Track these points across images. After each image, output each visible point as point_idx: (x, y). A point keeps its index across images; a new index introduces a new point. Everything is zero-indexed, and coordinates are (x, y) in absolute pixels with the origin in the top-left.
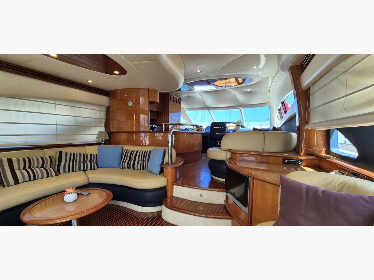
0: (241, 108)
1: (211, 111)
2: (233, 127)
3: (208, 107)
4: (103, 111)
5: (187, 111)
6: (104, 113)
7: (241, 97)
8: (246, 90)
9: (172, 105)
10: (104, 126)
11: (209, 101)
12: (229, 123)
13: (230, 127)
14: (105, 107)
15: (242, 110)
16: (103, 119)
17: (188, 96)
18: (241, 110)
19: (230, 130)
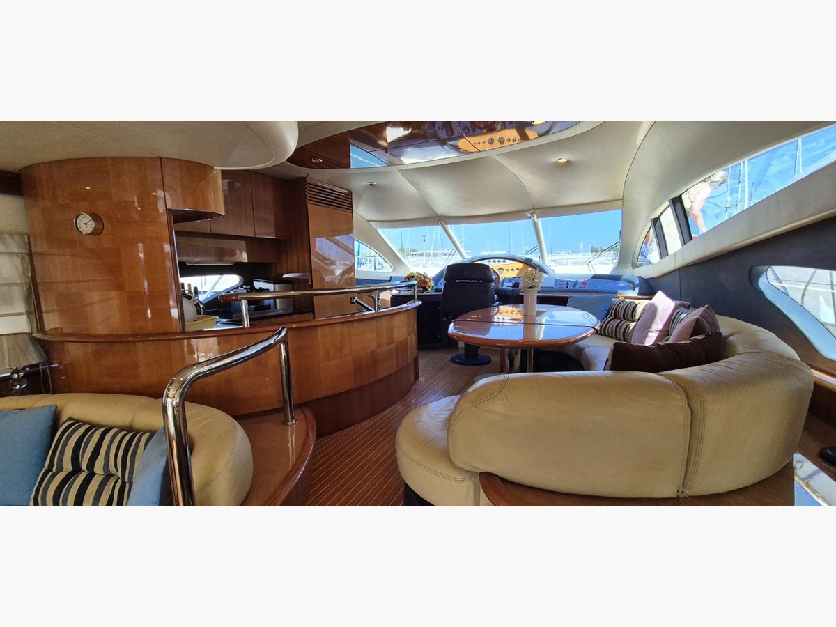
0: (536, 218)
1: (450, 228)
2: (512, 270)
3: (439, 216)
4: (10, 254)
5: (381, 231)
6: (17, 261)
7: (534, 184)
8: (554, 159)
9: (316, 215)
10: (23, 310)
11: (441, 196)
12: (502, 260)
13: (505, 272)
14: (16, 237)
15: (540, 221)
16: (17, 284)
17: (372, 184)
18: (535, 224)
19: (504, 281)
